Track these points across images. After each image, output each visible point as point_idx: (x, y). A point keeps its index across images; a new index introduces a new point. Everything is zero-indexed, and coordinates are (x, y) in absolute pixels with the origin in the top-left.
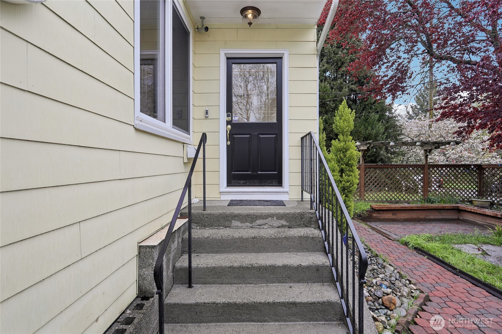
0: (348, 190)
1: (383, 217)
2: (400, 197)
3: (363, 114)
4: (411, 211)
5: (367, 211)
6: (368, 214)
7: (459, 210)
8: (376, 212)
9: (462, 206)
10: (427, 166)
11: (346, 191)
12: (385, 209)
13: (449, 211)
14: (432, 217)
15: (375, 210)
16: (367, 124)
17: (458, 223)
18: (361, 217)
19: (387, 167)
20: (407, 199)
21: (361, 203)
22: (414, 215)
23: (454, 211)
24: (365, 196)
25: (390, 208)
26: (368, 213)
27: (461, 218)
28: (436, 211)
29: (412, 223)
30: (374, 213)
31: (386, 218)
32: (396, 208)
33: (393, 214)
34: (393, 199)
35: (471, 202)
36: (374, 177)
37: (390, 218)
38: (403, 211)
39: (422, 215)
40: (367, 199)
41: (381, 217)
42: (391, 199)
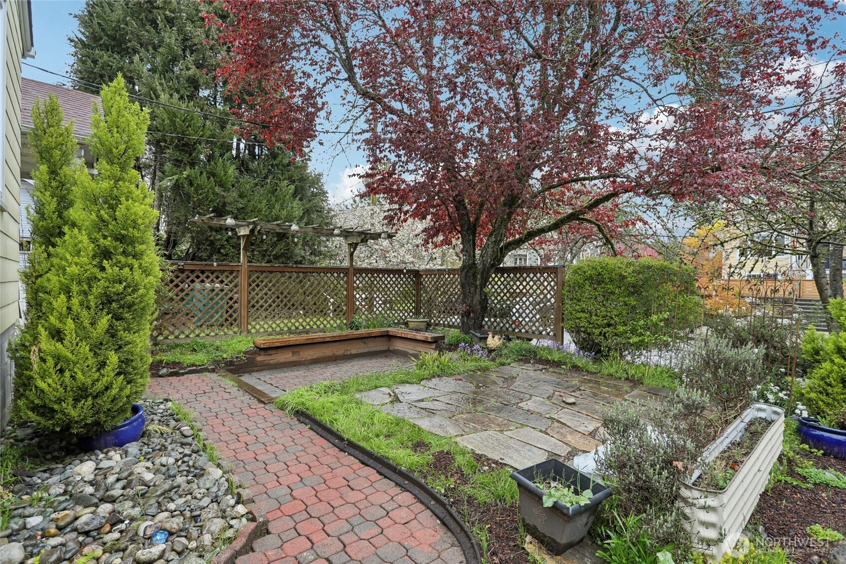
0: (122, 302)
1: (275, 361)
2: (312, 323)
3: (269, 181)
4: (323, 345)
5: (245, 353)
6: (248, 359)
7: (388, 337)
8: (262, 352)
9: (393, 330)
10: (351, 271)
11: (114, 305)
12: (278, 345)
13: (377, 339)
14: (354, 352)
15: (261, 349)
16: (273, 199)
17: (386, 357)
18: (234, 365)
19: (290, 270)
20: (322, 326)
21: (240, 338)
22: (327, 351)
23: (383, 339)
24: (250, 324)
25: (287, 344)
26: (248, 356)
27: (391, 349)
28: (360, 340)
29: (323, 366)
30: (259, 355)
31: (282, 361)
32: (297, 343)
33: (293, 353)
34: (301, 328)
35: (406, 324)
36: (267, 289)
37: (288, 360)
38: (309, 346)
39: (339, 350)
40: (253, 331)
41: (272, 362)
42: (297, 328)
